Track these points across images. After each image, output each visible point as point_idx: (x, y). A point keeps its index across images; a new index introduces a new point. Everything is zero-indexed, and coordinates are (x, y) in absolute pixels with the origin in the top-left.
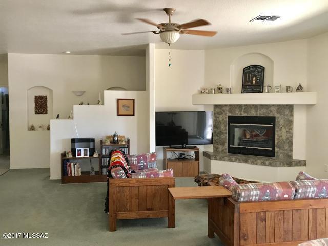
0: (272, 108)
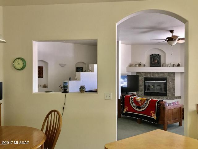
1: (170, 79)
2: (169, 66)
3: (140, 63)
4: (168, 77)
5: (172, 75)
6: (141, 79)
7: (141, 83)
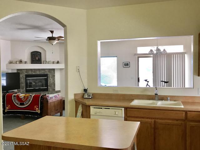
0: (46, 70)
1: (51, 75)
2: (50, 64)
3: (21, 59)
4: (48, 73)
5: (52, 72)
6: (22, 76)
7: (22, 80)
